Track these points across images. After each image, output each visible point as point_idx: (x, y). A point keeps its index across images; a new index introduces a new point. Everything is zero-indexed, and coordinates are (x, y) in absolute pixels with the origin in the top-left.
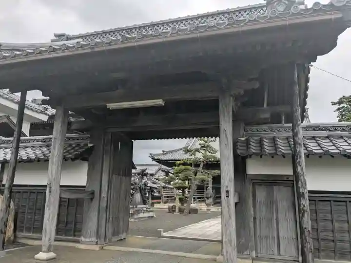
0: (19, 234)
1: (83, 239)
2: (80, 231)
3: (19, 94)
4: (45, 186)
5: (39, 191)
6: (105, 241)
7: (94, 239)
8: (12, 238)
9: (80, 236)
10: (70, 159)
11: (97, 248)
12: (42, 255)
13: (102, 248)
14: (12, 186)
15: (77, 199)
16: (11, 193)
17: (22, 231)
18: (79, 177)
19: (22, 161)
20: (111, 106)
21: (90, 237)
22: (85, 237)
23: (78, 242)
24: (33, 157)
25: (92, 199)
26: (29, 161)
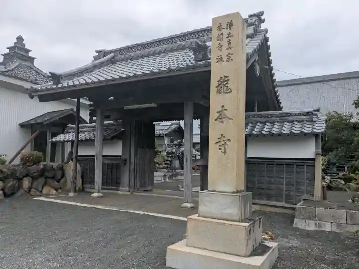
0: (85, 186)
1: (121, 188)
2: (119, 183)
3: (76, 100)
4: (94, 156)
5: (90, 160)
6: (134, 189)
7: (127, 189)
8: (81, 188)
9: (119, 187)
10: (109, 140)
11: (128, 193)
12: (95, 195)
13: (132, 193)
14: (77, 156)
15: (117, 164)
16: (77, 160)
17: (87, 184)
18: (116, 150)
19: (82, 141)
20: (127, 107)
21: (125, 187)
22: (122, 187)
23: (118, 190)
24: (88, 138)
25: (125, 164)
26: (86, 140)
